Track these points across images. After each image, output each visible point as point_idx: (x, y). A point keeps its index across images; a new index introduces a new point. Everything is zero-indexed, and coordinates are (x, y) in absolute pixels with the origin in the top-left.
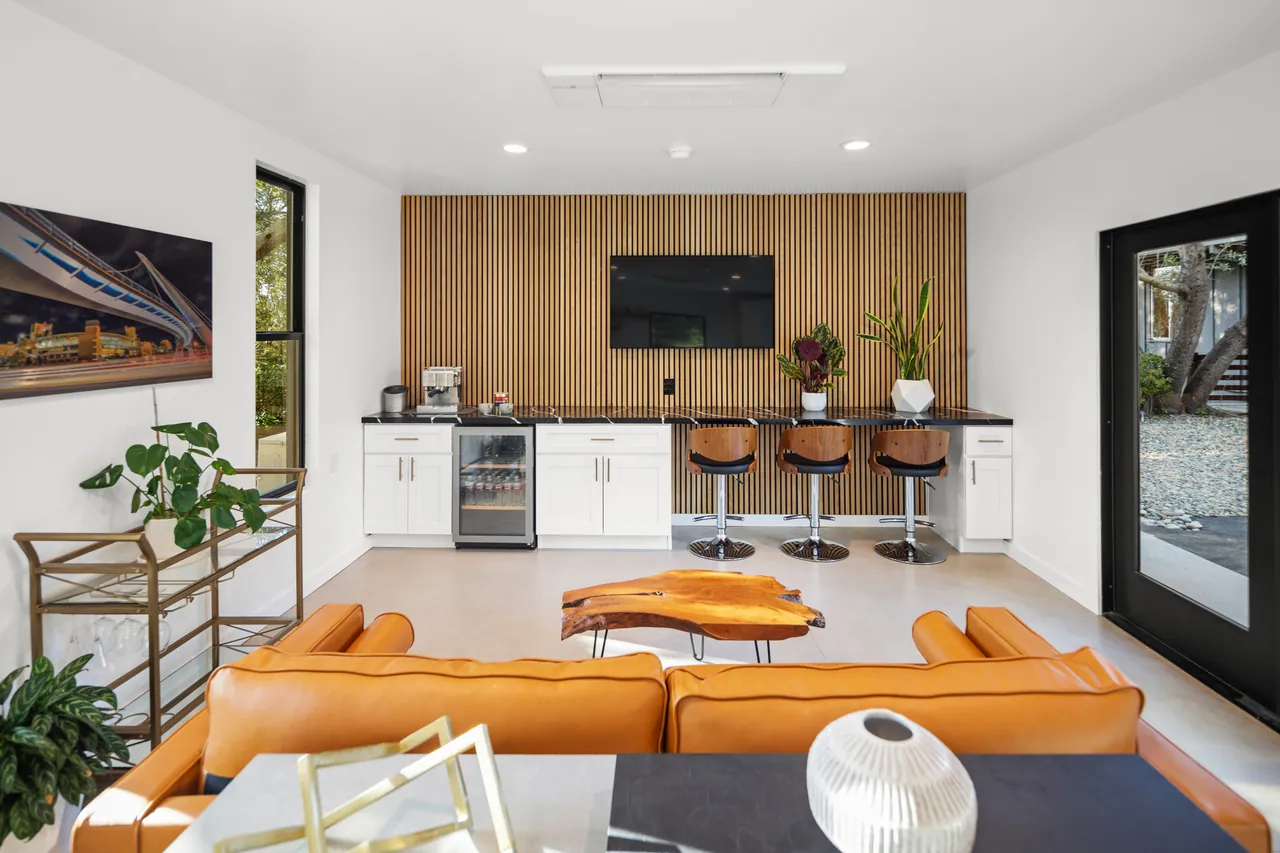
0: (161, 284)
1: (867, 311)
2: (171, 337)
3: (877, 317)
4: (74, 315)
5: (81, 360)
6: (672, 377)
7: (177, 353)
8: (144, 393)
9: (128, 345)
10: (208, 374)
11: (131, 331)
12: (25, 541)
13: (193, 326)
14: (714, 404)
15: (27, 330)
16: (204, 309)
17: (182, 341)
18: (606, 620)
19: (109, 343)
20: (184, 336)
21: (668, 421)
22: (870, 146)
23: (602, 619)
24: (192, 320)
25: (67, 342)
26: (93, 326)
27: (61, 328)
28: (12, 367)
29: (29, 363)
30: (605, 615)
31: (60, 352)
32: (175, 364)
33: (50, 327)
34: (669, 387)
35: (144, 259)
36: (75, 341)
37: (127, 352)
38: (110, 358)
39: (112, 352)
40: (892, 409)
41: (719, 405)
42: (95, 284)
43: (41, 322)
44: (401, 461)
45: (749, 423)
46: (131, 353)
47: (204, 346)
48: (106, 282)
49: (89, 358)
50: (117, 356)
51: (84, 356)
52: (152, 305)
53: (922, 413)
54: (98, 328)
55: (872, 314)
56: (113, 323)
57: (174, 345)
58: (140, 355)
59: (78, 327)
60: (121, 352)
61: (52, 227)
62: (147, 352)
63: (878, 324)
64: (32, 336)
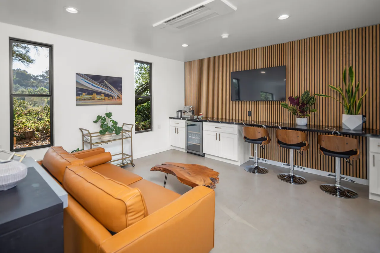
0: (110, 86)
1: (330, 84)
2: (112, 96)
3: (335, 87)
4: (91, 92)
5: (92, 100)
6: (251, 111)
7: (113, 100)
8: (105, 107)
9: (102, 97)
10: (121, 104)
11: (103, 95)
12: (81, 130)
13: (117, 94)
14: (265, 121)
15: (82, 94)
16: (120, 91)
17: (115, 97)
18: (163, 169)
19: (98, 97)
20: (115, 96)
21: (236, 124)
22: (290, 17)
23: (162, 169)
24: (117, 93)
25: (89, 97)
26: (94, 94)
27: (88, 94)
28: (79, 100)
29: (82, 100)
30: (163, 168)
31: (88, 98)
32: (113, 101)
33: (86, 94)
34: (250, 114)
35: (105, 81)
36: (91, 96)
37: (102, 99)
38: (98, 100)
39: (99, 99)
40: (340, 127)
41: (267, 121)
42: (95, 86)
43: (84, 93)
44: (176, 128)
45: (262, 127)
46: (103, 99)
47: (120, 98)
48: (97, 86)
49: (94, 100)
50: (100, 99)
51: (93, 99)
52: (107, 90)
53: (354, 130)
54: (96, 94)
55: (332, 86)
56: (99, 93)
57: (113, 98)
58: (105, 99)
59: (92, 94)
60: (101, 99)
61: (86, 76)
62: (106, 99)
63: (335, 90)
64: (83, 95)
